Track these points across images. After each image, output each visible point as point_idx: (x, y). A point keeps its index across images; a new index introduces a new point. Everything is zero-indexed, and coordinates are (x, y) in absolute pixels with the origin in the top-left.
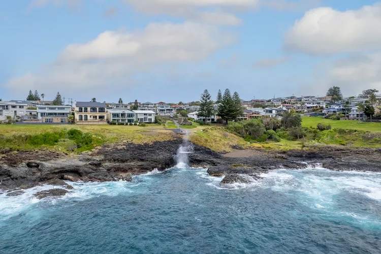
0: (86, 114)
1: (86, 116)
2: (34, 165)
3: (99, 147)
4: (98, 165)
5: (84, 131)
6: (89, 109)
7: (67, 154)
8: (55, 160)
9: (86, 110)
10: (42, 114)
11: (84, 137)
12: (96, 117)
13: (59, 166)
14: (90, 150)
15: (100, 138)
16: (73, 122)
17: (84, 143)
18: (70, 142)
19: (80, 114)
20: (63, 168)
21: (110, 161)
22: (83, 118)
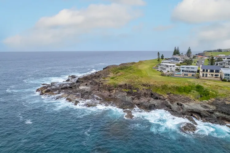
0: (207, 73)
1: (207, 74)
2: (180, 104)
3: (213, 99)
4: (212, 113)
5: (205, 87)
6: (209, 71)
7: (194, 100)
8: (189, 103)
9: (207, 71)
10: (183, 71)
11: (205, 91)
12: (213, 75)
13: (191, 108)
14: (207, 99)
15: (214, 93)
16: (198, 77)
17: (204, 95)
18: (197, 93)
19: (203, 73)
20: (192, 110)
21: (219, 112)
22: (205, 76)
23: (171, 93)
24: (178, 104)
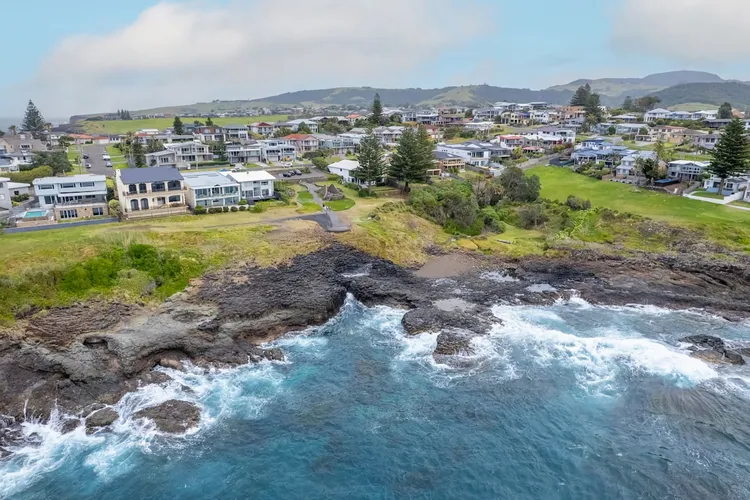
0: (143, 196)
1: (145, 200)
2: (95, 341)
3: (198, 282)
4: (214, 330)
5: (160, 245)
6: (149, 187)
7: (143, 305)
8: (127, 321)
9: (143, 188)
10: (48, 199)
11: (164, 261)
12: (164, 199)
13: (145, 341)
14: (180, 287)
15: (194, 260)
16: (120, 217)
17: (167, 276)
18: (140, 277)
19: (134, 197)
20: (152, 345)
21: (232, 317)
22: (140, 206)
23: (34, 309)
24: (87, 343)
